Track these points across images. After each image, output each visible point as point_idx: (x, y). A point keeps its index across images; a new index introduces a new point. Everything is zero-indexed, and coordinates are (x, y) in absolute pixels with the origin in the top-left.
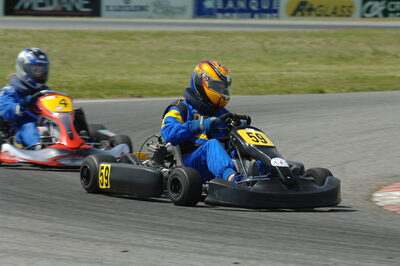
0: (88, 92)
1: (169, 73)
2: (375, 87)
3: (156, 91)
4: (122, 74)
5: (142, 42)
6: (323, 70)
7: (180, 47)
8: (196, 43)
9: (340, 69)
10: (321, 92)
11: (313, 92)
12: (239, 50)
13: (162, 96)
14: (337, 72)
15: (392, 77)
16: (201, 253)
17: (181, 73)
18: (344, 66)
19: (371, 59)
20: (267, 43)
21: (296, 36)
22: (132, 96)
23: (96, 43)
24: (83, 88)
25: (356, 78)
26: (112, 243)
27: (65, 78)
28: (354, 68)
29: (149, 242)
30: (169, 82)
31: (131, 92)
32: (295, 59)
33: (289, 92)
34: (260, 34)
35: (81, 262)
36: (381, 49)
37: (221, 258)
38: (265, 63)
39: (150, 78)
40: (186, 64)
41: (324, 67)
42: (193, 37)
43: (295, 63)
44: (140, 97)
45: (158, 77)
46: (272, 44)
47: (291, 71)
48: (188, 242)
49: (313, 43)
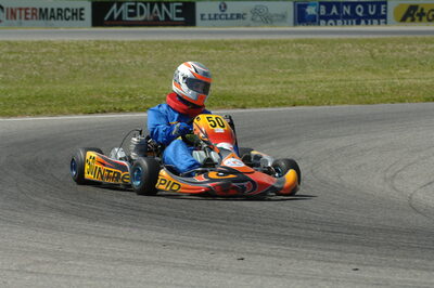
1: (273, 83)
3: (260, 101)
4: (224, 85)
7: (282, 56)
8: (299, 51)
12: (345, 58)
13: (267, 107)
17: (285, 83)
20: (376, 50)
21: (405, 41)
22: (235, 107)
23: (193, 53)
26: (226, 251)
27: (163, 89)
29: (264, 250)
30: (274, 92)
31: (233, 103)
32: (406, 67)
33: (401, 101)
34: (368, 40)
37: (340, 265)
38: (374, 72)
39: (253, 88)
40: (290, 73)
42: (295, 46)
43: (407, 71)
44: (244, 108)
45: (261, 87)
46: (381, 51)
47: (403, 79)
49: (426, 50)
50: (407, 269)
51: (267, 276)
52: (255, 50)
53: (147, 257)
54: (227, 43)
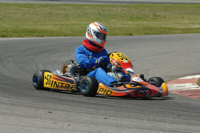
0: (16, 34)
1: (55, 25)
2: (157, 32)
3: (50, 34)
4: (32, 25)
5: (38, 9)
6: (130, 24)
7: (57, 12)
8: (65, 10)
9: (138, 24)
10: (131, 35)
11: (127, 35)
12: (87, 14)
13: (53, 36)
14: (137, 25)
15: (165, 28)
16: (87, 114)
17: (61, 25)
18: (140, 22)
19: (153, 19)
20: (100, 10)
21: (113, 6)
22: (38, 36)
23: (15, 9)
24: (13, 32)
25: (148, 28)
26: (42, 108)
27: (4, 27)
28: (145, 23)
29: (60, 108)
30: (56, 29)
31: (37, 34)
32: (115, 18)
33: (115, 35)
34: (97, 5)
35: (30, 117)
36: (157, 14)
37: (98, 116)
39: (46, 27)
40: (61, 20)
41: (130, 23)
42: (63, 7)
43: (116, 20)
44: (42, 36)
45: (50, 27)
46: (102, 10)
47: (115, 24)
48: (80, 108)
49: (123, 10)
50: (129, 118)
51: (64, 121)
52: (44, 8)
53: (5, 111)
54: (31, 5)
